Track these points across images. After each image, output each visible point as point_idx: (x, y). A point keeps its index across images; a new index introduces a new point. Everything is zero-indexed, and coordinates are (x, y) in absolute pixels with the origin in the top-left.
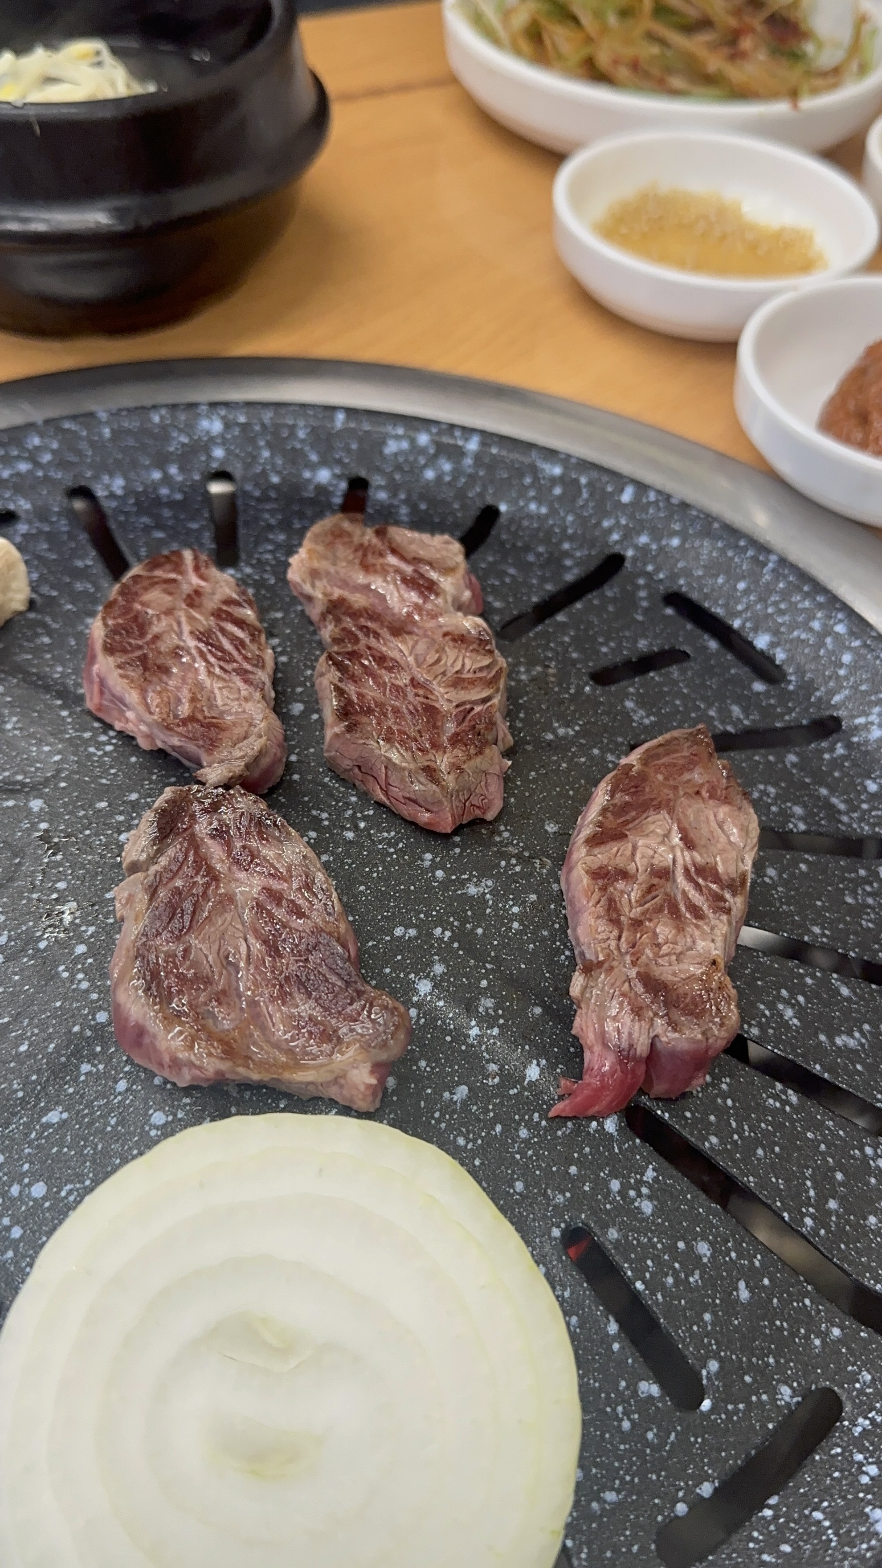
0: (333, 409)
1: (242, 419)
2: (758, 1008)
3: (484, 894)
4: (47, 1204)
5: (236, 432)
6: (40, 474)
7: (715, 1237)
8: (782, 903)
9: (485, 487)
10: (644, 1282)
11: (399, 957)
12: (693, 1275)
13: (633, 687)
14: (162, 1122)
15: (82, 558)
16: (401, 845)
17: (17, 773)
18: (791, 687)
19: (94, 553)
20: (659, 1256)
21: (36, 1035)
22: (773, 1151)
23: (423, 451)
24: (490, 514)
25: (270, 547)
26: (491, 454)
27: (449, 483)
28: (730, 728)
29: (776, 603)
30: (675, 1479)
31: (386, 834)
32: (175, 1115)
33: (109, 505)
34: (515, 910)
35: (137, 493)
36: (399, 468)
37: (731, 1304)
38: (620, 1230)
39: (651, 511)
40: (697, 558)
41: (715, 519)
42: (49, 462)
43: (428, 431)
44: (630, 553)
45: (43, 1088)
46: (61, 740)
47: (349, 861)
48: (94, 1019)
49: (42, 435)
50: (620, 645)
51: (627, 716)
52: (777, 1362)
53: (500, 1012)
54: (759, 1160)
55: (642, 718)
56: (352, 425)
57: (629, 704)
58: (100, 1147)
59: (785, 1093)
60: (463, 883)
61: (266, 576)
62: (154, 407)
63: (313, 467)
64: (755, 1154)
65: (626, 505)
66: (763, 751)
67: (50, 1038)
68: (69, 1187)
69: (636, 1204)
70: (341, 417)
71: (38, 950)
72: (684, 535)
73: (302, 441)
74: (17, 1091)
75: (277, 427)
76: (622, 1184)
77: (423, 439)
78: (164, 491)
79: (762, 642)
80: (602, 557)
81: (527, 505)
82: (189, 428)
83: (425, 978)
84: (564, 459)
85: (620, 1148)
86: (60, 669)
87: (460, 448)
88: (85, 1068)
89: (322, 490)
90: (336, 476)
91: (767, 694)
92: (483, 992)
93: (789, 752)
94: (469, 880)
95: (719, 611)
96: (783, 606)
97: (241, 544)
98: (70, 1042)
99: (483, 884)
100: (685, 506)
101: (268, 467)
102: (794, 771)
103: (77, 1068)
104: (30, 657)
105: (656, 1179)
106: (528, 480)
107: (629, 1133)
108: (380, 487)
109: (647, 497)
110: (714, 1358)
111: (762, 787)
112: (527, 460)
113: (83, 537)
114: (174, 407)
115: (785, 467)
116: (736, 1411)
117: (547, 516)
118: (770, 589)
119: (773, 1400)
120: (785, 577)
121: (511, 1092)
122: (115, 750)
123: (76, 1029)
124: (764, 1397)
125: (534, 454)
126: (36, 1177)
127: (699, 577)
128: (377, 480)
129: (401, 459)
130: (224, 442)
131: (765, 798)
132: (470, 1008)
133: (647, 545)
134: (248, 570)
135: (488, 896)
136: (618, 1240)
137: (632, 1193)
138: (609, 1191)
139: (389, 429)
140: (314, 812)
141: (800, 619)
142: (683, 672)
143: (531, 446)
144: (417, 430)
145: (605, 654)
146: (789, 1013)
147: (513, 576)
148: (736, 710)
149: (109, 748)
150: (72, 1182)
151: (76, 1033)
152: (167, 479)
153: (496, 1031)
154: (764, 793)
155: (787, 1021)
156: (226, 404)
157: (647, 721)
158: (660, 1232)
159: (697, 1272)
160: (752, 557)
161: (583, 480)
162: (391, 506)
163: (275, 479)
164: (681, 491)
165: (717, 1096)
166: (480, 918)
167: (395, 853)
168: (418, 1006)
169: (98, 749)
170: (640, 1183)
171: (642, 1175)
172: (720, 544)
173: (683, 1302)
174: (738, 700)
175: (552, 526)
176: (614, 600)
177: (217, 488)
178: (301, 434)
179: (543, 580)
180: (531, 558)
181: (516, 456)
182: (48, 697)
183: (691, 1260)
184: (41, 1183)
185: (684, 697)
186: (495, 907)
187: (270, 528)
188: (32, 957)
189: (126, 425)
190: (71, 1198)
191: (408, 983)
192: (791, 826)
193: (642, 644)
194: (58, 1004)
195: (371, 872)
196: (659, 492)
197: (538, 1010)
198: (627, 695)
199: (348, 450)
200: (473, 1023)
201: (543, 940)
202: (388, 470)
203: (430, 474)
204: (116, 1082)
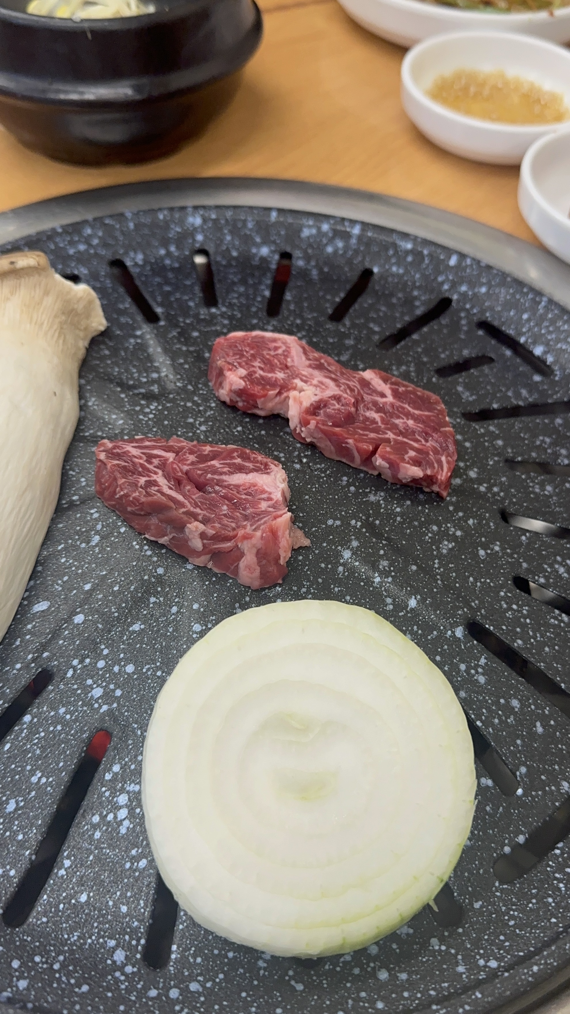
0: (269, 209)
1: (214, 216)
2: (543, 567)
3: (379, 501)
4: (135, 676)
5: (210, 224)
6: (92, 251)
7: (522, 697)
8: (556, 507)
9: (364, 258)
10: (481, 722)
11: (331, 537)
12: (509, 718)
13: (461, 378)
14: (200, 630)
15: (123, 302)
16: (328, 472)
17: (97, 431)
18: (557, 378)
19: (129, 300)
20: (490, 707)
21: (123, 581)
22: (554, 649)
23: (325, 234)
24: (367, 274)
25: (236, 295)
26: (368, 236)
27: (342, 255)
28: (521, 403)
29: (547, 327)
30: (503, 833)
31: (319, 466)
32: (207, 626)
33: (134, 271)
34: (398, 510)
35: (151, 264)
36: (310, 245)
37: (533, 735)
38: (466, 692)
39: (468, 271)
40: (497, 300)
41: (508, 275)
42: (97, 244)
43: (328, 223)
44: (455, 297)
45: (129, 611)
46: (122, 412)
47: (298, 482)
48: (156, 572)
49: (93, 227)
50: (452, 353)
51: (458, 395)
52: (560, 768)
53: (392, 568)
54: (546, 653)
55: (468, 397)
56: (282, 219)
57: (460, 389)
58: (164, 644)
59: (561, 616)
60: (366, 495)
61: (235, 313)
62: (160, 209)
63: (258, 246)
64: (544, 651)
65: (452, 267)
66: (541, 417)
67: (131, 583)
68: (147, 667)
69: (475, 678)
70: (274, 214)
71: (120, 533)
72: (489, 285)
73: (251, 230)
74: (114, 613)
75: (235, 221)
76: (466, 666)
77: (325, 227)
78: (168, 262)
79: (538, 351)
80: (438, 300)
81: (390, 268)
82: (182, 222)
83: (347, 549)
84: (415, 239)
85: (465, 647)
86: (117, 369)
87: (348, 233)
88: (153, 599)
89: (263, 260)
90: (273, 252)
91: (542, 382)
92: (381, 557)
93: (557, 417)
94: (370, 492)
95: (511, 332)
96: (551, 329)
97: (218, 294)
98: (143, 585)
99: (378, 495)
100: (489, 268)
101: (230, 246)
102: (560, 429)
103: (149, 600)
104: (98, 362)
105: (486, 664)
106: (391, 252)
107: (471, 638)
108: (298, 258)
109: (466, 262)
110: (523, 765)
111: (541, 438)
112: (390, 240)
113: (121, 290)
114: (171, 209)
115: (550, 242)
116: (537, 796)
117: (403, 275)
118: (543, 318)
119: (558, 789)
120: (552, 310)
121: (400, 614)
122: (155, 417)
123: (146, 577)
124: (553, 788)
125: (394, 236)
126: (128, 661)
127: (499, 311)
128: (297, 253)
129: (311, 240)
130: (203, 231)
131: (543, 445)
132: (374, 567)
133: (466, 292)
134: (224, 309)
135: (382, 502)
136: (465, 698)
137: (473, 671)
138: (459, 670)
139: (304, 221)
140: (276, 453)
141: (562, 337)
142: (491, 369)
143: (392, 231)
144: (322, 222)
145: (444, 359)
146: (562, 570)
147: (384, 312)
148: (524, 392)
149: (151, 416)
150: (149, 664)
151: (146, 580)
152: (169, 254)
153: (390, 579)
154: (543, 441)
155: (561, 575)
156: (204, 207)
157: (471, 399)
158: (491, 694)
159: (512, 717)
160: (532, 299)
161: (426, 252)
162: (306, 269)
163: (235, 254)
164: (486, 259)
165: (521, 617)
166: (377, 514)
167: (325, 477)
168: (344, 565)
169: (144, 416)
170: (477, 666)
171: (478, 661)
172: (511, 291)
173: (504, 733)
174: (526, 386)
175: (407, 281)
176: (447, 326)
177: (199, 260)
178: (250, 225)
179: (403, 314)
180: (394, 300)
181: (383, 237)
182: (112, 386)
183: (509, 709)
184: (131, 665)
185: (493, 385)
186: (386, 508)
187: (234, 283)
188: (117, 537)
189: (143, 221)
190: (149, 673)
191: (337, 552)
192: (559, 461)
193: (466, 353)
194: (134, 563)
195: (312, 488)
196: (473, 259)
197: (414, 568)
198: (458, 383)
199: (279, 234)
200: (377, 575)
201: (415, 527)
202: (304, 247)
203: (330, 249)
204: (171, 608)
